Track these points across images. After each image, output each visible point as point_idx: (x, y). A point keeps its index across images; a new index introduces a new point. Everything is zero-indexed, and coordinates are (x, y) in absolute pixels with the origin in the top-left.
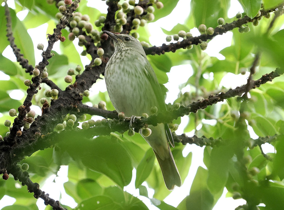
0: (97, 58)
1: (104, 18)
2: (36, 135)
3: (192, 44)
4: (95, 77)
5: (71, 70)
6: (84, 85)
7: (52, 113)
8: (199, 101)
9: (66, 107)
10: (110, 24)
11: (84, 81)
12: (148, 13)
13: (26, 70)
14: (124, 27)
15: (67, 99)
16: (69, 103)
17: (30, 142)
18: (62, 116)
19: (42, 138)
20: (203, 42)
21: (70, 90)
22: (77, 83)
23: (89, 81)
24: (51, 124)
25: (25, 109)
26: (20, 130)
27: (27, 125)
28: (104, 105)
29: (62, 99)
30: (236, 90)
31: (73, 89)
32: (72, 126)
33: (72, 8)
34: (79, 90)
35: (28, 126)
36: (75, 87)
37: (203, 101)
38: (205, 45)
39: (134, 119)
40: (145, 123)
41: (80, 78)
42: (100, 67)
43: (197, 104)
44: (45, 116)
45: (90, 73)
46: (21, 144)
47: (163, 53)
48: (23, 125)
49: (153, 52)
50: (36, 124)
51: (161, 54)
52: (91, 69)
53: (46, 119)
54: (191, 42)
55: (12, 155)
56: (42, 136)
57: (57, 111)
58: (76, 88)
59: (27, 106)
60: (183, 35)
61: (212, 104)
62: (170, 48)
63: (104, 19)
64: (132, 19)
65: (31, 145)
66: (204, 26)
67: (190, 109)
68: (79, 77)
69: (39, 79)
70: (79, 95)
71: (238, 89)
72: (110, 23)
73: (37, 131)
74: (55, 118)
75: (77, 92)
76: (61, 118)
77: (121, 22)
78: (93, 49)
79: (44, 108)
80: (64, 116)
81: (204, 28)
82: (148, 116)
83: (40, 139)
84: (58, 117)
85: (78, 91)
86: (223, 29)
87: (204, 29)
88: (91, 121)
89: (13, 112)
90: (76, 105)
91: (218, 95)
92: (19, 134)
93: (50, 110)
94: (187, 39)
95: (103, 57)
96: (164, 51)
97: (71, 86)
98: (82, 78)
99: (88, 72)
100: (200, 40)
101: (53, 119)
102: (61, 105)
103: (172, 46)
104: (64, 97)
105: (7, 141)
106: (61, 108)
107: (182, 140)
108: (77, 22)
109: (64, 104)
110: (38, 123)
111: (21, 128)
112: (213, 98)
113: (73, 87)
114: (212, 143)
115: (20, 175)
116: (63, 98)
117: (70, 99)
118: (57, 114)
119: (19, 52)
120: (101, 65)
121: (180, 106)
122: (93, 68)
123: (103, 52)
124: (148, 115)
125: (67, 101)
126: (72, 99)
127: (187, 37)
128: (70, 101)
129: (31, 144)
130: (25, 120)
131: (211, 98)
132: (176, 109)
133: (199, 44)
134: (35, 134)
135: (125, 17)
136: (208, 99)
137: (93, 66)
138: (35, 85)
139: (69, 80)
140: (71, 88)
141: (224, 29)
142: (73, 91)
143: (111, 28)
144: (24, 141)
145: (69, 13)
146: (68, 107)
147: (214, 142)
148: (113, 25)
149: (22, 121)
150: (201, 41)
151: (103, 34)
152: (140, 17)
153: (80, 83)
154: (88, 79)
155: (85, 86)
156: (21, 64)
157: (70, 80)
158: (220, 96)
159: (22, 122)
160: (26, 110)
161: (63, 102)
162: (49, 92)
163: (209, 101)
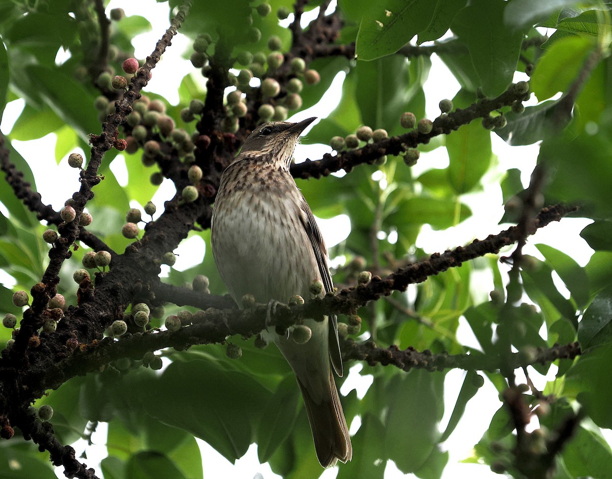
0: (188, 187)
1: (200, 103)
2: (69, 346)
3: (387, 153)
4: (185, 225)
5: (134, 213)
6: (163, 243)
7: (99, 301)
8: (411, 267)
9: (127, 288)
10: (214, 116)
11: (163, 234)
12: (290, 94)
13: (39, 214)
14: (242, 121)
15: (130, 271)
16: (133, 279)
17: (57, 360)
18: (121, 306)
19: (82, 351)
20: (410, 149)
21: (133, 252)
22: (149, 238)
23: (173, 233)
24: (99, 322)
25: (45, 291)
26: (36, 334)
27: (51, 324)
28: (205, 283)
29: (118, 271)
30: (488, 241)
31: (140, 250)
32: (143, 324)
33: (139, 81)
34: (153, 253)
35: (52, 326)
36: (145, 246)
37: (419, 266)
38: (413, 155)
39: (275, 307)
40: (297, 316)
41: (155, 228)
42: (195, 206)
43: (406, 273)
44: (85, 306)
45: (175, 217)
46: (37, 365)
47: (326, 175)
48: (43, 324)
49: (303, 173)
50: (68, 323)
51: (322, 176)
52: (176, 208)
53: (87, 312)
54: (384, 150)
55: (20, 385)
56: (81, 347)
57: (109, 296)
58: (148, 249)
59: (49, 285)
60: (366, 135)
61: (438, 271)
62: (340, 162)
63: (202, 105)
64: (258, 105)
65: (59, 366)
66: (411, 116)
67: (392, 283)
68: (152, 226)
69: (74, 228)
70: (153, 262)
71: (491, 240)
72: (213, 113)
73: (70, 337)
74: (105, 309)
75: (150, 257)
76: (119, 311)
77: (237, 110)
78: (178, 169)
79: (82, 289)
80: (124, 306)
81: (411, 120)
82: (303, 301)
83: (78, 354)
84: (111, 309)
85: (151, 254)
86: (451, 120)
87: (411, 122)
88: (183, 314)
89: (22, 297)
90: (147, 283)
91: (450, 253)
92: (35, 343)
93: (95, 294)
94: (377, 144)
95: (201, 185)
96: (327, 170)
97: (135, 244)
98: (158, 229)
99: (170, 215)
100: (403, 144)
101: (101, 313)
102: (118, 284)
103: (345, 159)
104: (122, 267)
105: (10, 358)
106: (118, 289)
107: (367, 355)
108: (142, 114)
109: (124, 282)
110: (71, 320)
111: (37, 331)
112: (439, 259)
113: (140, 247)
114: (428, 361)
115: (36, 429)
116: (122, 270)
117: (135, 272)
118: (109, 303)
119: (22, 179)
120: (197, 202)
121: (370, 278)
122: (181, 207)
123: (200, 174)
124: (303, 299)
125: (128, 276)
126: (140, 270)
127: (376, 140)
128: (135, 275)
129: (60, 363)
130: (46, 315)
131: (435, 260)
132: (363, 284)
133: (401, 153)
134: (67, 343)
135: (243, 102)
136: (429, 263)
137: (180, 203)
138: (65, 240)
139: (133, 233)
140: (137, 250)
141: (453, 120)
142: (140, 256)
143: (217, 124)
144: (43, 359)
145: (134, 91)
146: (132, 287)
147: (431, 360)
148: (219, 117)
149: (41, 316)
150: (406, 147)
151: (200, 137)
152: (272, 101)
153: (155, 238)
154: (170, 230)
155: (166, 245)
156: (26, 203)
157: (135, 232)
158: (455, 254)
159: (39, 317)
160: (49, 293)
161: (120, 277)
162: (92, 258)
163: (431, 267)
